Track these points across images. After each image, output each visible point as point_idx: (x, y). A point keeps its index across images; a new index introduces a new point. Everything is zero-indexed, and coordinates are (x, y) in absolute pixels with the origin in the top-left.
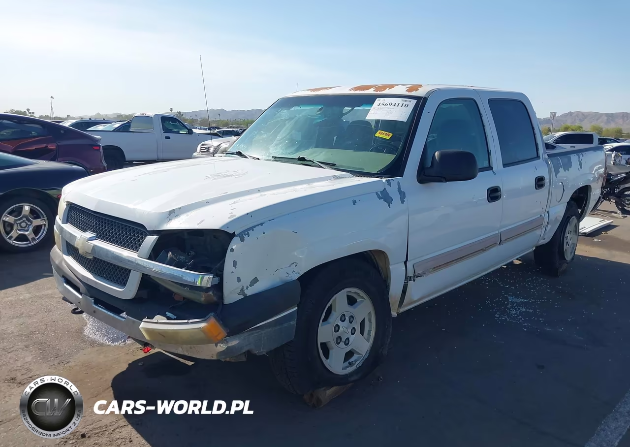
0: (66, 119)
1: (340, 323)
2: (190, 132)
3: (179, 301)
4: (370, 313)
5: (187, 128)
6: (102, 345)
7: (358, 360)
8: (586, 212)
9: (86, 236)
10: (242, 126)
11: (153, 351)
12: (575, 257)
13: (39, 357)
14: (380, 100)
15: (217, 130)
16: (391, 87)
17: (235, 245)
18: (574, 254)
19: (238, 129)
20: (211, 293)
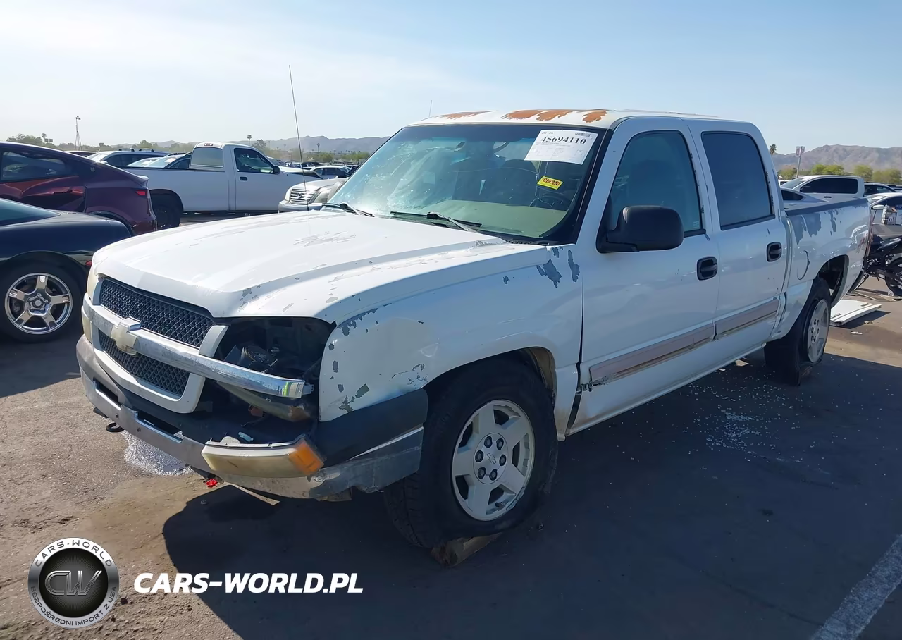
0: (96, 150)
1: (484, 449)
2: (276, 171)
3: (256, 418)
4: (526, 436)
5: (272, 166)
6: (149, 475)
7: (508, 501)
8: (841, 294)
9: (125, 323)
10: (351, 161)
11: (220, 486)
12: (823, 357)
13: (62, 491)
14: (545, 133)
15: (314, 168)
16: (562, 113)
17: (335, 339)
18: (823, 353)
19: (345, 166)
20: (301, 407)
